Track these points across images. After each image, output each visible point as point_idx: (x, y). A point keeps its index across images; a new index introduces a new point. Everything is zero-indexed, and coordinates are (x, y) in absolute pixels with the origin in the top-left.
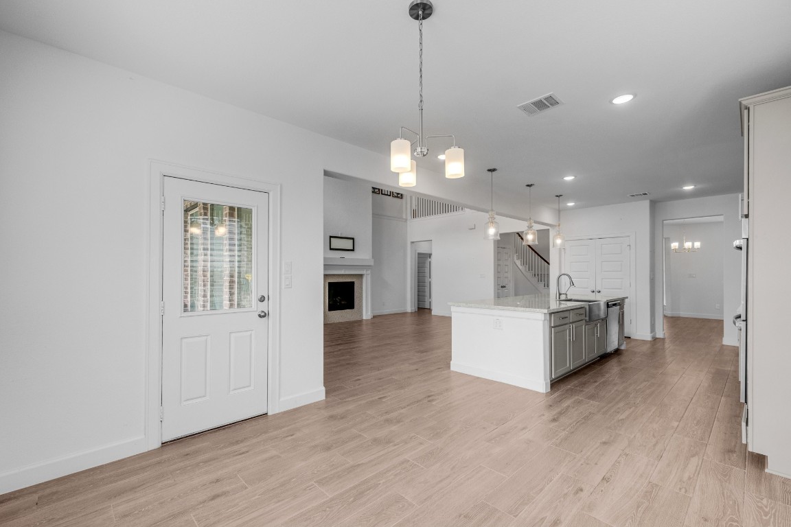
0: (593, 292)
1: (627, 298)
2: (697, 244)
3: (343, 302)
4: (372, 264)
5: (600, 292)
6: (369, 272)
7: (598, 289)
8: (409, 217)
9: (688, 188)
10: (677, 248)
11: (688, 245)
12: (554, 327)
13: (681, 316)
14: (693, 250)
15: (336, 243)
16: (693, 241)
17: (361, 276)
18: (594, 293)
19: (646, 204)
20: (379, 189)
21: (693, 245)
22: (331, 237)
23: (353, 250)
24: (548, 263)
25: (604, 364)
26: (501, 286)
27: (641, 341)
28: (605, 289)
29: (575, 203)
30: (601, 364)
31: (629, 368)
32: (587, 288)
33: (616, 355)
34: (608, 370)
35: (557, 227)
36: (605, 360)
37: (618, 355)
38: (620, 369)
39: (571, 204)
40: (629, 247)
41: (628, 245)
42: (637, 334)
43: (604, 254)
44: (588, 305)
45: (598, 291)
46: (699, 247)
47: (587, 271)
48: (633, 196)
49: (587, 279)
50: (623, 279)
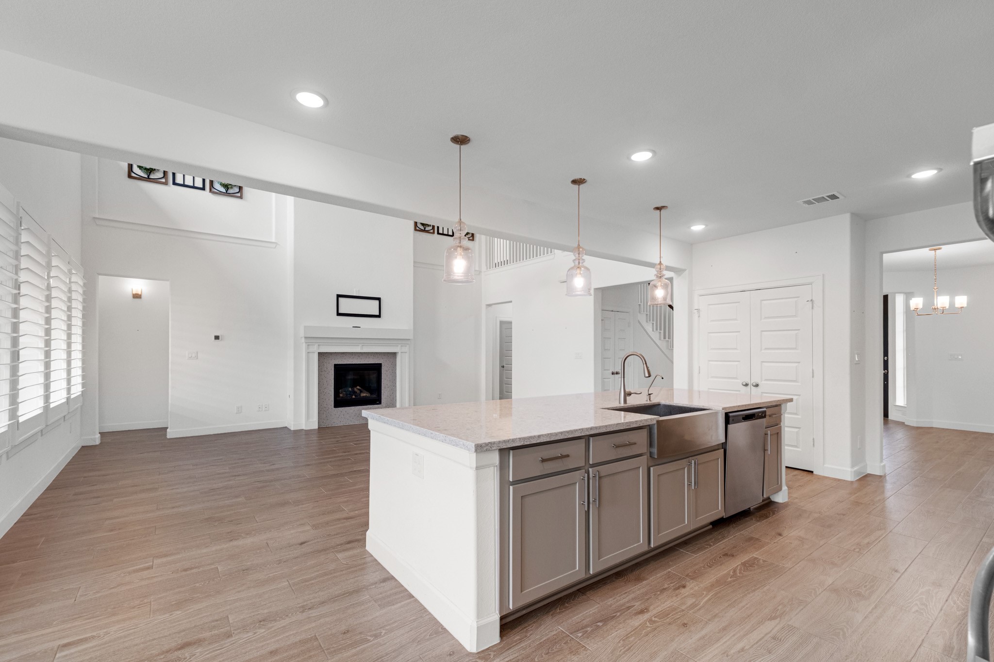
0: (747, 385)
1: (791, 400)
2: (961, 301)
3: (363, 395)
4: (411, 337)
5: (757, 385)
6: (406, 349)
7: (755, 380)
8: (484, 268)
9: (924, 175)
10: (920, 306)
11: (942, 301)
12: (514, 483)
13: (934, 426)
14: (953, 311)
15: (347, 306)
16: (953, 292)
17: (394, 354)
18: (748, 388)
19: (844, 222)
20: (433, 227)
21: (952, 304)
22: (339, 296)
23: (379, 316)
25: (711, 546)
26: (611, 372)
27: (832, 481)
28: (766, 380)
29: (706, 225)
30: (705, 545)
31: (761, 561)
32: (736, 378)
33: (754, 519)
34: (706, 567)
35: (687, 272)
36: (722, 532)
37: (760, 518)
38: (736, 565)
39: (698, 228)
40: (810, 303)
41: (810, 299)
42: (825, 465)
43: (766, 318)
44: (655, 422)
45: (754, 384)
46: (965, 305)
47: (736, 349)
48: (809, 203)
49: (737, 363)
50: (799, 362)
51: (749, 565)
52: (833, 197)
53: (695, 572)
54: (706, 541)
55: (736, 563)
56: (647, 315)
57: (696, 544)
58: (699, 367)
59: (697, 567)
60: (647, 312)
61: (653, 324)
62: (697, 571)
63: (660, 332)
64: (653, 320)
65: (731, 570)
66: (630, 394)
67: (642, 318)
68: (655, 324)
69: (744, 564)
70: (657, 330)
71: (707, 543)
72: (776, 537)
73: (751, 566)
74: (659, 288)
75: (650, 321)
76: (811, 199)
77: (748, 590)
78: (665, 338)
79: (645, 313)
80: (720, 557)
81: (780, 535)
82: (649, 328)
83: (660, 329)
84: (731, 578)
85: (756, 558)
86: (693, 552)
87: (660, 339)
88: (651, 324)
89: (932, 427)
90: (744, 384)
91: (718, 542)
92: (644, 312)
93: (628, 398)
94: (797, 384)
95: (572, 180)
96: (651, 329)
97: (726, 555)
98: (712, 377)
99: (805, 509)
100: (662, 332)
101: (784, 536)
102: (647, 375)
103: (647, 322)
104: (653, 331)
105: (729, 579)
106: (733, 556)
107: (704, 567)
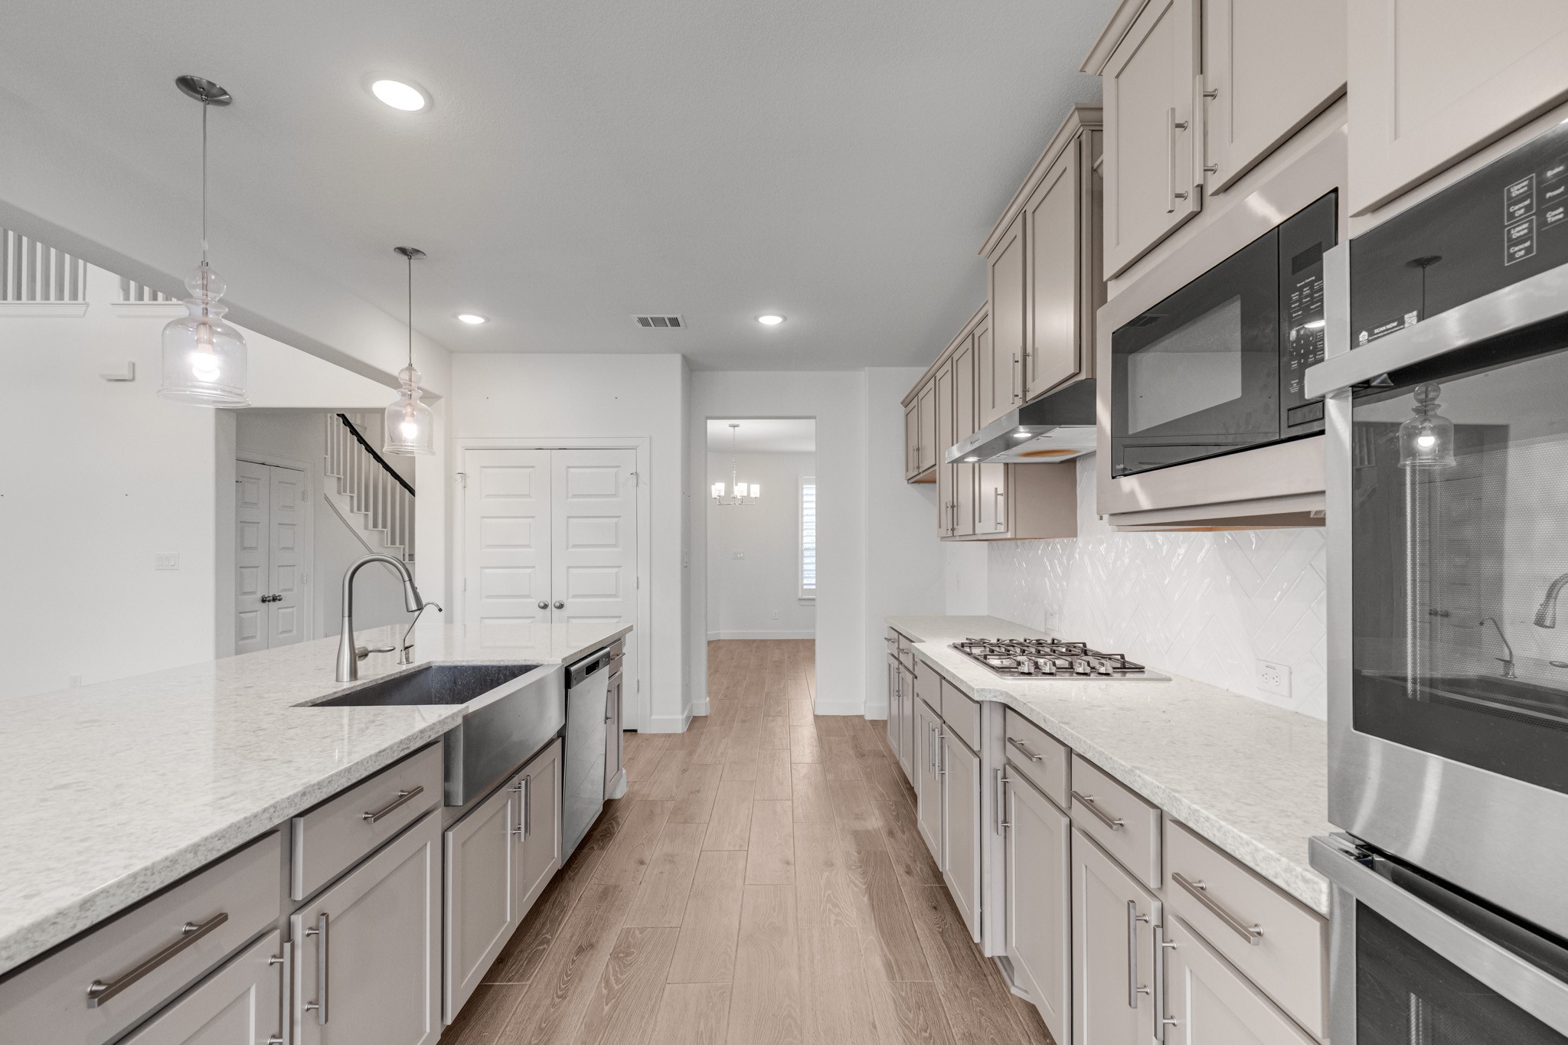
0: (545, 607)
2: (756, 490)
5: (561, 606)
7: (557, 599)
9: (771, 321)
11: (740, 489)
14: (748, 500)
16: (750, 482)
18: (549, 611)
24: (412, 492)
25: (548, 942)
26: (259, 596)
27: (663, 739)
28: (575, 596)
29: (487, 320)
30: (538, 945)
31: (638, 934)
32: (528, 596)
33: (596, 848)
34: (557, 1000)
35: (443, 400)
36: (556, 898)
37: (602, 840)
38: (604, 966)
39: (471, 320)
40: (634, 477)
41: (634, 472)
42: (653, 717)
43: (574, 496)
44: (459, 721)
45: (558, 604)
46: (758, 496)
47: (528, 546)
48: (644, 322)
49: (529, 570)
50: (620, 567)
51: (622, 955)
52: (675, 322)
53: (541, 1029)
54: (537, 936)
55: (601, 961)
56: (339, 479)
57: (521, 951)
58: (465, 579)
59: (540, 1012)
60: (338, 473)
61: (352, 497)
62: (544, 1025)
63: (366, 515)
64: (352, 491)
65: (600, 983)
66: (364, 655)
67: (330, 486)
68: (355, 499)
69: (615, 956)
70: (359, 509)
71: (540, 938)
72: (638, 871)
73: (628, 955)
74: (407, 418)
75: (345, 491)
76: (649, 316)
77: (643, 1017)
78: (375, 525)
79: (335, 475)
80: (573, 961)
81: (642, 863)
82: (343, 504)
83: (367, 509)
84: (607, 1005)
85: (628, 930)
86: (522, 977)
87: (366, 528)
88: (349, 498)
89: (719, 640)
90: (542, 605)
91: (559, 925)
92: (332, 472)
93: (360, 664)
94: (617, 599)
95: (181, 75)
96: (348, 508)
97: (581, 950)
98: (488, 597)
99: (652, 799)
100: (371, 514)
101: (647, 861)
102: (413, 606)
103: (339, 493)
104: (352, 511)
105: (606, 1008)
106: (592, 946)
107: (553, 1005)
